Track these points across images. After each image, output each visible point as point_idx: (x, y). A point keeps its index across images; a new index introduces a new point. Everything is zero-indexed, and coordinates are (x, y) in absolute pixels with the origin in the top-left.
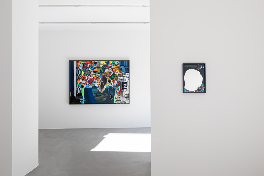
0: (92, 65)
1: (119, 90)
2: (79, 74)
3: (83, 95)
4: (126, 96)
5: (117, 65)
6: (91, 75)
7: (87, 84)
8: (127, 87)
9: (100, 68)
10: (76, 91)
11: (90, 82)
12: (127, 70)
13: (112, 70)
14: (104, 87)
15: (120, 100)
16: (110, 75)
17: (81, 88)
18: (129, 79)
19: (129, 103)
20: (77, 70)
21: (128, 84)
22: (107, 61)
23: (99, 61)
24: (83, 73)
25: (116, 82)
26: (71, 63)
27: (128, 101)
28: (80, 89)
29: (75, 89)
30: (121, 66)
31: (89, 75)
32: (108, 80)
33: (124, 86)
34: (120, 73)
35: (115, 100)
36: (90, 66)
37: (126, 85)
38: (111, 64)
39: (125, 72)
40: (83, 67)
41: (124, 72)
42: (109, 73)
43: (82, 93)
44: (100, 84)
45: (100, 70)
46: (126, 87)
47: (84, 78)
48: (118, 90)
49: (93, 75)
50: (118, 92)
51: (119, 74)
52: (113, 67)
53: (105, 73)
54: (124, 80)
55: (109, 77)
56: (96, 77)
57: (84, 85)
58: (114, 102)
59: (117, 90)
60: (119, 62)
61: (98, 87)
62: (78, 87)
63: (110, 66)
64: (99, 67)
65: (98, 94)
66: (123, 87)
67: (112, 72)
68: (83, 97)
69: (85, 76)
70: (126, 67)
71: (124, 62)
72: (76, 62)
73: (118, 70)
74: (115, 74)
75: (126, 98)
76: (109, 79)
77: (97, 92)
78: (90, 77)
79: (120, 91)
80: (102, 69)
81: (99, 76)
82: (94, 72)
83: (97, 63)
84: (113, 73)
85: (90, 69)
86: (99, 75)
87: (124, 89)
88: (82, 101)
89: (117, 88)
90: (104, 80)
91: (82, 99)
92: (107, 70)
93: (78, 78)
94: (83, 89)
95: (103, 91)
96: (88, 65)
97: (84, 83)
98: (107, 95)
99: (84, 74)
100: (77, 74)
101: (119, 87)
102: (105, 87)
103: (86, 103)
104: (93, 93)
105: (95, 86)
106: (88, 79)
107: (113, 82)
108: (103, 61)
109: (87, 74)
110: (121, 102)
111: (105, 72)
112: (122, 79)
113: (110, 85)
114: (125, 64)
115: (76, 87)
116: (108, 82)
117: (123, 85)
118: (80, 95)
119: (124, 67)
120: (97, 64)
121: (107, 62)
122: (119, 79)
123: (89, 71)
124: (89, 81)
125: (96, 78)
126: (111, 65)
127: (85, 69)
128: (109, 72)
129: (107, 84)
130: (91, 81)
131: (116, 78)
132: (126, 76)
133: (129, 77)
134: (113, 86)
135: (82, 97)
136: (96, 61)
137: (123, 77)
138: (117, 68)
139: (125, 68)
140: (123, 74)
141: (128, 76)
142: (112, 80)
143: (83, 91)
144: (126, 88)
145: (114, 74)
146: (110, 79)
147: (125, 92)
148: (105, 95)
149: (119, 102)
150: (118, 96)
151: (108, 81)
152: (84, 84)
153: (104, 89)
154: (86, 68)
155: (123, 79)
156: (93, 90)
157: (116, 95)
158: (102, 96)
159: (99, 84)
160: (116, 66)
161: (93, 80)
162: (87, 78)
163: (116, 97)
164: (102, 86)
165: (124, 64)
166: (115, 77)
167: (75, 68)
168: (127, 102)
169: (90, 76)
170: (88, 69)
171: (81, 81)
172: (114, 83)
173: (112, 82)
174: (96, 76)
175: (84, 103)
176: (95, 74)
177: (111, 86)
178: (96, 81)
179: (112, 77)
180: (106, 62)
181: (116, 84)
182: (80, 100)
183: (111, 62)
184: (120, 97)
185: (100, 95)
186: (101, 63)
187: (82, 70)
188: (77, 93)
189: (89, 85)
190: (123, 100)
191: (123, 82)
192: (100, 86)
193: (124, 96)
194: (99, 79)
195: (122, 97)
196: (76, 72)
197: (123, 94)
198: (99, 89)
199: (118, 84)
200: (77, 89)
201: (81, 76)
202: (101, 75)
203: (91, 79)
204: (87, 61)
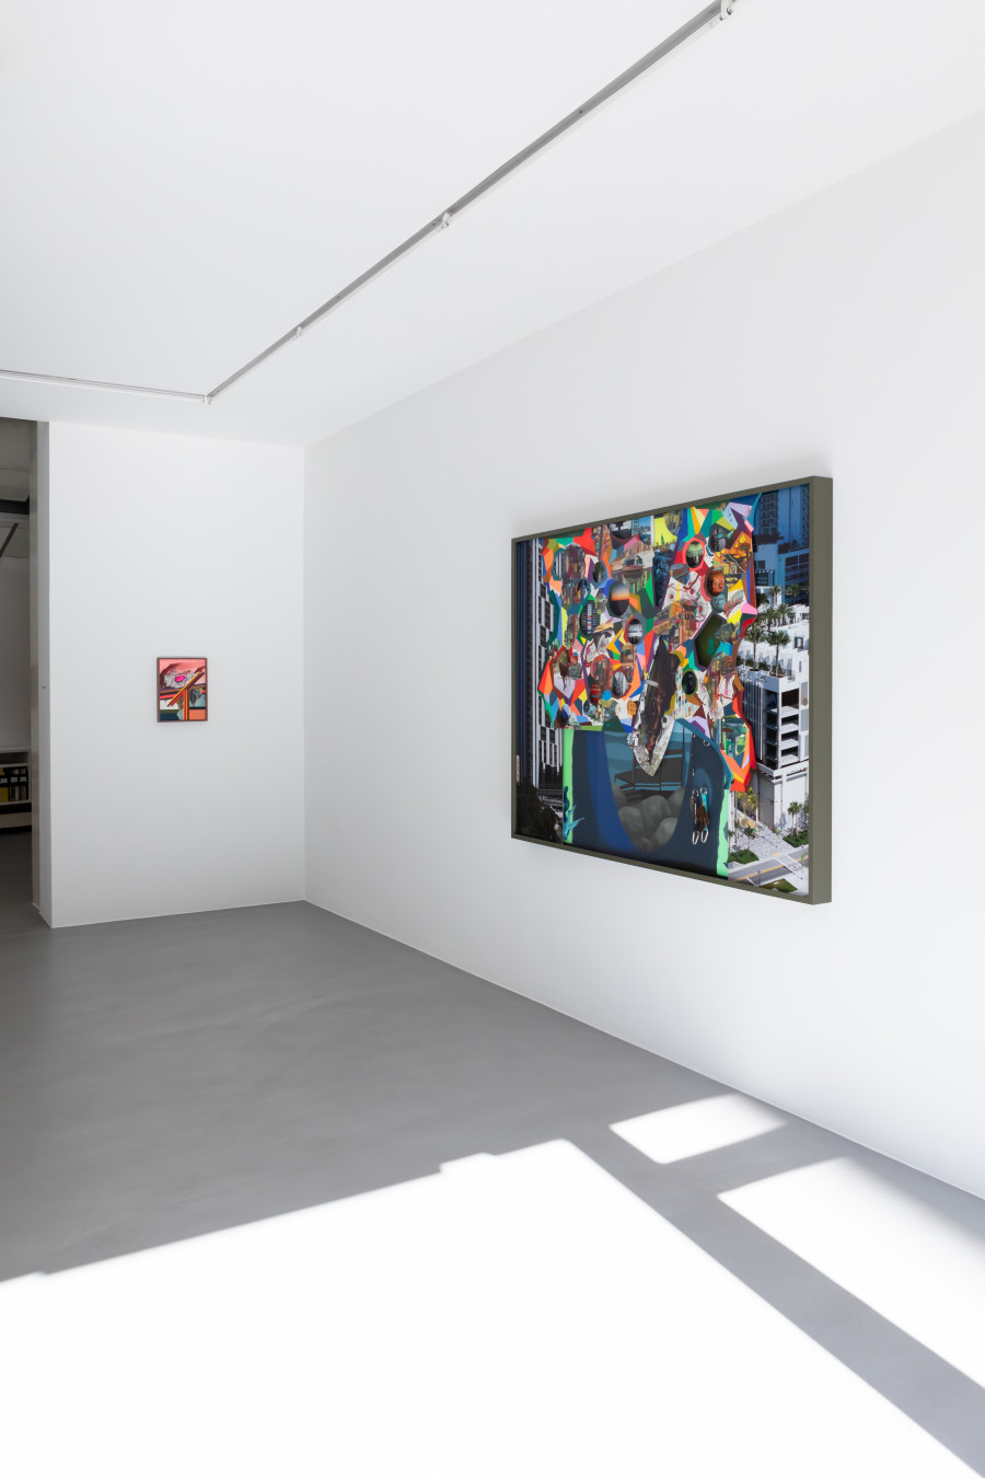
0: (605, 557)
1: (746, 761)
2: (552, 630)
3: (568, 781)
4: (793, 822)
6: (600, 634)
7: (579, 705)
8: (804, 734)
9: (638, 573)
10: (541, 749)
11: (596, 688)
13: (706, 585)
14: (659, 731)
15: (753, 857)
16: (694, 626)
17: (557, 732)
19: (821, 897)
20: (543, 599)
22: (675, 509)
23: (641, 523)
24: (565, 619)
25: (726, 691)
26: (522, 556)
28: (552, 733)
29: (536, 733)
30: (758, 540)
31: (588, 636)
32: (680, 670)
33: (784, 729)
34: (752, 611)
35: (723, 850)
36: (593, 569)
37: (795, 719)
38: (701, 537)
39: (791, 600)
40: (567, 582)
41: (779, 599)
42: (690, 608)
43: (561, 768)
44: (642, 707)
45: (643, 594)
46: (794, 735)
47: (569, 660)
48: (739, 760)
49: (607, 634)
50: (740, 776)
51: (747, 619)
52: (709, 561)
53: (666, 614)
54: (778, 670)
55: (689, 646)
56: (620, 646)
57: (568, 709)
58: (721, 866)
59: (730, 760)
60: (744, 509)
61: (632, 730)
62: (548, 724)
63: (694, 550)
64: (634, 572)
65: (635, 783)
66: (772, 735)
67: (703, 600)
69: (572, 641)
70: (794, 546)
71: (783, 499)
72: (538, 545)
73: (740, 585)
74: (722, 621)
75: (794, 839)
76: (686, 662)
77: (631, 769)
78: (593, 653)
79: (754, 771)
80: (649, 586)
81: (634, 641)
82: (614, 608)
83: (628, 535)
84: (708, 609)
85: (594, 593)
86: (635, 631)
87: (782, 760)
89: (733, 741)
90: (664, 673)
91: (560, 809)
92: (676, 592)
93: (548, 656)
94: (567, 738)
95: (656, 764)
96: (588, 558)
97: (569, 696)
98: (678, 794)
99: (571, 626)
100: (543, 633)
101: (744, 739)
102: (669, 727)
103: (580, 843)
104: (613, 772)
105: (613, 723)
106: (585, 663)
107: (708, 685)
108: (658, 514)
109: (583, 631)
110: (759, 879)
111: (667, 602)
112: (763, 666)
113: (691, 719)
114: (788, 517)
115: (540, 721)
116: (680, 692)
117: (772, 719)
118: (552, 779)
119: (782, 550)
120: (628, 548)
121: (676, 519)
122: (749, 662)
123: (592, 604)
124: (590, 682)
125: (623, 657)
126: (698, 547)
127: (575, 594)
128: (686, 605)
129: (676, 705)
130: (599, 683)
131: (724, 650)
132: (792, 631)
134: (711, 724)
136: (627, 526)
137: (774, 639)
138: (735, 567)
139: (789, 561)
140: (771, 616)
143: (565, 752)
144: (794, 751)
145: (715, 621)
146: (691, 661)
147: (790, 789)
148: (667, 795)
149: (750, 874)
150: (742, 816)
151: (679, 683)
152: (569, 702)
153: (662, 744)
154: (580, 585)
155: (770, 662)
156: (609, 750)
157: (728, 804)
158: (655, 804)
159: (637, 703)
160: (729, 543)
161: (608, 670)
162: (580, 661)
163: (731, 828)
164: (652, 721)
165: (783, 521)
166: (718, 643)
167: (536, 589)
168: (800, 880)
169: (595, 637)
170: (586, 594)
171: (558, 679)
172: (714, 696)
173: (702, 693)
174: (622, 640)
175: (570, 839)
176: (617, 627)
177: (699, 720)
178: (623, 681)
180: (672, 526)
181: (728, 709)
183: (700, 518)
184: (751, 823)
185: (646, 794)
186: (649, 537)
187: (560, 603)
188: (544, 767)
189: (592, 708)
190: (776, 857)
191: (775, 694)
192: (639, 722)
193: (782, 825)
194: (635, 662)
195: (766, 828)
196: (540, 621)
197: (772, 802)
198: (636, 744)
199: (735, 708)
200: (543, 734)
201: (556, 641)
202: (644, 631)
203: (596, 665)
204: (581, 531)
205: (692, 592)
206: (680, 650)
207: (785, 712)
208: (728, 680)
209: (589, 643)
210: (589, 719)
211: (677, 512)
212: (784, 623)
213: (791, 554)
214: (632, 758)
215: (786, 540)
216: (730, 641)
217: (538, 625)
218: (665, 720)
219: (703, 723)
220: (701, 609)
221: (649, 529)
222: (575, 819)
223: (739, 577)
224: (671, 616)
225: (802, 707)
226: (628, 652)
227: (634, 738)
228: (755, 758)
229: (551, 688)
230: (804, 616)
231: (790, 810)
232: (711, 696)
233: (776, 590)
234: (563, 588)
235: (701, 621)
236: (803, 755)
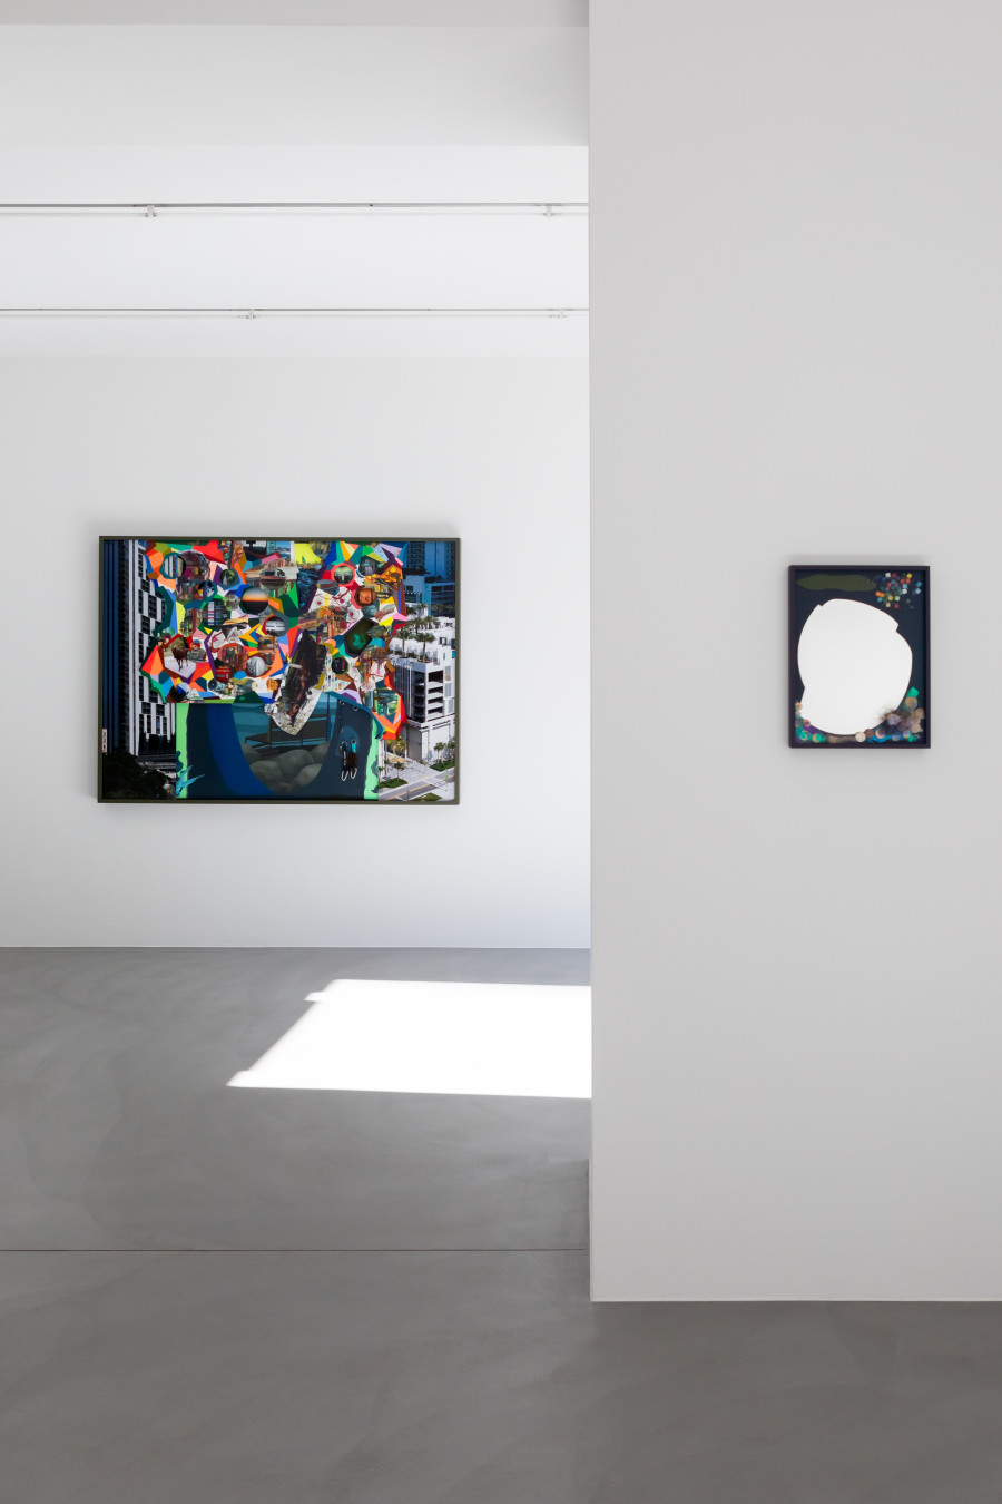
0: (236, 566)
1: (398, 718)
2: (159, 619)
3: (182, 745)
4: (438, 756)
5: (387, 566)
6: (231, 627)
7: (202, 683)
8: (446, 699)
9: (280, 582)
10: (142, 723)
11: (225, 669)
12: (447, 601)
13: (357, 598)
14: (303, 701)
15: (403, 782)
16: (343, 625)
17: (167, 707)
18: (456, 656)
19: (455, 801)
20: (145, 595)
21: (452, 681)
22: (324, 540)
23: (279, 545)
24: (180, 612)
25: (378, 672)
26: (113, 552)
27: (451, 786)
28: (160, 710)
29: (135, 708)
30: (406, 572)
31: (214, 628)
32: (329, 656)
33: (429, 696)
34: (402, 618)
35: (371, 782)
36: (220, 574)
37: (440, 689)
38: (350, 563)
39: (435, 613)
40: (181, 581)
41: (426, 612)
42: (339, 614)
43: (174, 737)
44: (283, 684)
45: (285, 599)
46: (440, 699)
47: (187, 646)
48: (391, 718)
49: (240, 627)
50: (391, 729)
51: (396, 624)
52: (359, 581)
53: (313, 616)
54: (425, 658)
55: (338, 640)
56: (257, 636)
57: (186, 687)
58: (368, 794)
59: (381, 719)
60: (394, 550)
61: (271, 701)
62: (154, 699)
63: (342, 572)
64: (275, 582)
65: (273, 742)
66: (419, 700)
67: (352, 608)
68: (183, 758)
69: (193, 630)
70: (439, 579)
71: (429, 551)
72: (138, 546)
73: (391, 601)
74: (373, 624)
75: (439, 766)
76: (334, 650)
77: (266, 731)
78: (221, 641)
79: (404, 724)
80: (293, 594)
81: (274, 634)
82: (248, 607)
83: (262, 553)
84: (359, 615)
85: (222, 593)
86: (275, 626)
87: (428, 716)
88: (174, 783)
89: (385, 705)
90: (309, 660)
91: (173, 770)
92: (323, 600)
93: (153, 642)
94: (183, 710)
95: (299, 727)
96: (213, 565)
97: (187, 676)
98: (322, 747)
99: (189, 618)
100: (145, 622)
101: (396, 703)
102: (315, 698)
103: (196, 795)
104: (242, 736)
105: (250, 696)
106: (210, 650)
107: (359, 668)
108: (299, 540)
109: (205, 623)
110: (409, 795)
111: (313, 607)
112: (412, 655)
113: (341, 691)
114: (434, 560)
115: (141, 697)
116: (330, 672)
117: (420, 690)
118: (160, 747)
119: (428, 580)
120: (266, 563)
121: (324, 547)
122: (399, 652)
123: (218, 602)
124: (216, 664)
125: (261, 645)
126: (346, 571)
127: (195, 591)
128: (334, 610)
129: (326, 682)
130: (229, 665)
131: (376, 644)
132: (437, 633)
133: (455, 644)
134: (362, 694)
135: (175, 760)
136: (259, 544)
137: (421, 638)
138: (386, 588)
139: (434, 589)
140: (418, 622)
141: (449, 634)
142: (352, 661)
143: (178, 722)
144: (440, 710)
145: (367, 624)
146: (341, 650)
147: (434, 735)
148: (309, 748)
149: (398, 794)
150: (392, 757)
151: (328, 666)
152: (187, 681)
153: (305, 714)
154: (202, 586)
155: (418, 653)
156: (239, 718)
157: (377, 750)
158: (295, 757)
159: (279, 681)
160: (380, 571)
161: (241, 656)
162: (203, 647)
163: (381, 764)
164: (294, 694)
165: (429, 563)
166: (369, 639)
167: (135, 583)
168: (445, 792)
169: (225, 630)
170: (210, 593)
171: (171, 662)
172: (365, 676)
173: (353, 673)
174: (259, 631)
175: (184, 794)
176: (253, 623)
177: (350, 692)
178: (260, 664)
179: (357, 642)
180: (317, 552)
181: (380, 685)
182: (163, 779)
183: (348, 550)
184: (400, 759)
185: (283, 750)
186: (289, 557)
187: (173, 598)
188: (148, 736)
189: (220, 685)
190: (423, 780)
191: (423, 674)
192: (279, 694)
193: (429, 758)
194: (277, 650)
195: (415, 762)
196: (141, 610)
197: (420, 744)
198: (276, 711)
199: (387, 682)
200: (146, 707)
201: (168, 630)
202: (287, 627)
203: (226, 651)
204: (203, 541)
205: (342, 601)
206: (329, 642)
207: (430, 685)
208: (380, 664)
209: (215, 633)
210: (217, 694)
211: (324, 543)
212: (430, 628)
213: (436, 584)
214: (267, 723)
215: (432, 574)
216: (382, 638)
217: (138, 616)
218: (310, 693)
219: (355, 695)
220: (352, 614)
221: (289, 550)
222: (190, 777)
223: (390, 595)
224: (319, 616)
225: (445, 682)
226: (267, 642)
227: (273, 708)
228: (405, 717)
229: (161, 669)
230: (448, 624)
231: (435, 748)
232: (363, 675)
233: (423, 607)
234: (178, 586)
235: (351, 623)
236: (446, 712)
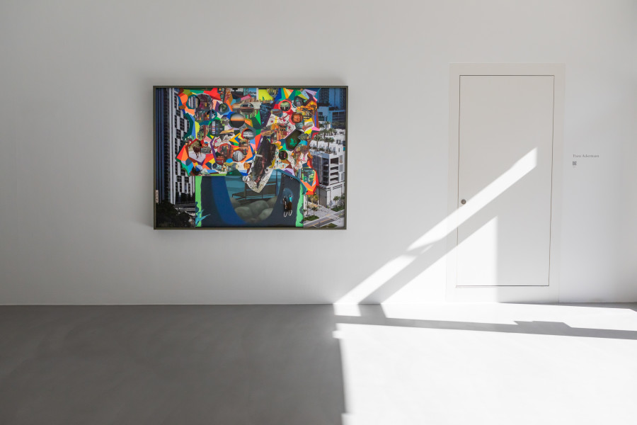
0: (227, 102)
1: (314, 183)
2: (186, 131)
3: (198, 199)
4: (335, 203)
5: (309, 101)
6: (225, 134)
7: (209, 165)
8: (340, 173)
9: (251, 110)
10: (177, 187)
11: (219, 158)
12: (341, 120)
13: (292, 118)
14: (263, 174)
15: (317, 217)
16: (285, 134)
17: (190, 178)
18: (345, 149)
19: (344, 227)
20: (178, 118)
21: (343, 163)
22: (275, 88)
23: (250, 90)
24: (197, 127)
25: (304, 158)
26: (160, 94)
27: (342, 219)
28: (187, 180)
29: (173, 179)
30: (319, 104)
31: (215, 135)
32: (278, 150)
33: (331, 172)
34: (316, 129)
35: (299, 217)
36: (219, 106)
37: (337, 168)
38: (289, 100)
39: (334, 127)
40: (198, 110)
41: (330, 126)
42: (283, 128)
43: (194, 194)
44: (253, 166)
45: (254, 119)
46: (337, 173)
47: (201, 145)
48: (311, 184)
49: (229, 135)
50: (310, 189)
51: (313, 132)
52: (294, 109)
53: (269, 128)
54: (329, 151)
55: (282, 141)
56: (237, 139)
57: (200, 167)
58: (298, 223)
59: (305, 184)
60: (313, 93)
61: (246, 174)
62: (183, 174)
64: (248, 110)
65: (247, 196)
66: (326, 174)
67: (290, 124)
68: (199, 206)
69: (204, 137)
70: (337, 108)
71: (331, 93)
72: (174, 91)
73: (311, 120)
74: (301, 133)
75: (336, 209)
76: (280, 147)
77: (243, 190)
78: (219, 143)
79: (317, 187)
80: (258, 117)
81: (247, 138)
82: (233, 124)
83: (241, 95)
84: (294, 128)
85: (219, 116)
86: (248, 134)
87: (330, 182)
88: (194, 219)
89: (307, 176)
90: (267, 152)
91: (194, 212)
92: (274, 120)
93: (183, 143)
94: (199, 179)
95: (261, 188)
96: (215, 101)
97: (201, 161)
98: (274, 199)
99: (202, 130)
100: (178, 133)
101: (313, 175)
102: (270, 173)
103: (206, 225)
104: (230, 193)
105: (235, 172)
106: (213, 147)
107: (294, 156)
108: (261, 88)
109: (210, 133)
110: (320, 224)
111: (269, 124)
112: (322, 149)
113: (284, 169)
114: (334, 98)
115: (177, 173)
116: (278, 159)
117: (326, 168)
118: (187, 199)
119: (330, 109)
120: (243, 100)
121: (275, 91)
122: (315, 148)
123: (217, 121)
124: (217, 155)
125: (240, 145)
126: (286, 104)
127: (205, 116)
128: (280, 126)
129: (276, 164)
130: (224, 155)
131: (303, 143)
132: (335, 138)
133: (345, 144)
134: (295, 171)
135: (195, 207)
136: (240, 90)
137: (327, 140)
138: (308, 113)
139: (334, 114)
140: (325, 132)
141: (341, 138)
142: (290, 153)
143: (196, 186)
144: (337, 179)
145: (298, 133)
146: (284, 147)
147: (333, 193)
148: (267, 200)
149: (314, 224)
150: (311, 204)
151: (277, 155)
152: (201, 164)
153: (264, 181)
154: (209, 113)
155: (325, 148)
156: (229, 184)
157: (303, 201)
158: (259, 204)
159: (251, 164)
160: (305, 104)
161: (230, 151)
162: (209, 146)
163: (305, 208)
164: (258, 171)
165: (331, 100)
166: (299, 141)
167: (172, 111)
168: (339, 223)
169: (222, 137)
170: (213, 117)
171: (192, 154)
172: (296, 161)
173: (290, 159)
174: (240, 137)
175: (200, 224)
176: (236, 132)
177: (289, 169)
178: (240, 155)
179: (292, 143)
180: (271, 94)
181: (305, 165)
182: (188, 217)
183: (288, 93)
184: (315, 205)
185: (253, 201)
186: (255, 97)
187: (193, 119)
188: (180, 194)
189: (218, 166)
190: (327, 216)
191: (328, 160)
192: (251, 171)
193: (330, 205)
194: (249, 147)
195: (323, 207)
196: (176, 126)
197: (326, 197)
198: (248, 180)
199: (309, 164)
200: (179, 179)
201: (190, 137)
202: (255, 135)
203: (222, 147)
204: (210, 88)
205: (284, 120)
206: (277, 143)
207: (331, 166)
208: (305, 154)
209: (216, 138)
210: (217, 171)
211: (275, 89)
212: (332, 135)
213: (334, 111)
214: (244, 186)
215: (333, 106)
216: (306, 140)
217: (174, 129)
218: (267, 170)
219: (291, 171)
220: (290, 128)
221: (255, 93)
222: (203, 215)
223: (310, 117)
224: (272, 129)
225: (340, 164)
226: (244, 143)
227: (247, 178)
228: (318, 183)
229: (187, 158)
230: (341, 133)
231: (334, 199)
232: (296, 160)
233: (328, 123)
234: (196, 113)
235: (289, 132)
236: (340, 180)
